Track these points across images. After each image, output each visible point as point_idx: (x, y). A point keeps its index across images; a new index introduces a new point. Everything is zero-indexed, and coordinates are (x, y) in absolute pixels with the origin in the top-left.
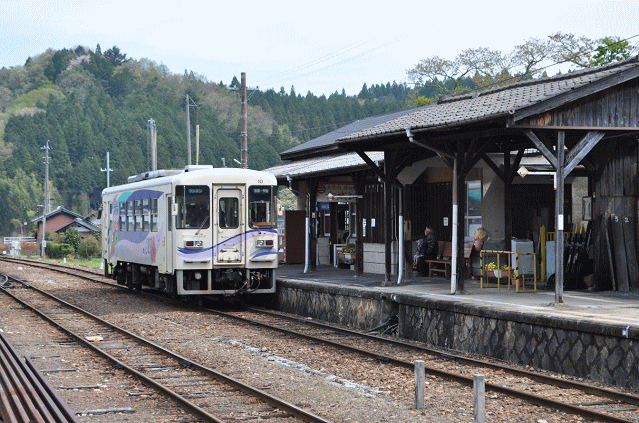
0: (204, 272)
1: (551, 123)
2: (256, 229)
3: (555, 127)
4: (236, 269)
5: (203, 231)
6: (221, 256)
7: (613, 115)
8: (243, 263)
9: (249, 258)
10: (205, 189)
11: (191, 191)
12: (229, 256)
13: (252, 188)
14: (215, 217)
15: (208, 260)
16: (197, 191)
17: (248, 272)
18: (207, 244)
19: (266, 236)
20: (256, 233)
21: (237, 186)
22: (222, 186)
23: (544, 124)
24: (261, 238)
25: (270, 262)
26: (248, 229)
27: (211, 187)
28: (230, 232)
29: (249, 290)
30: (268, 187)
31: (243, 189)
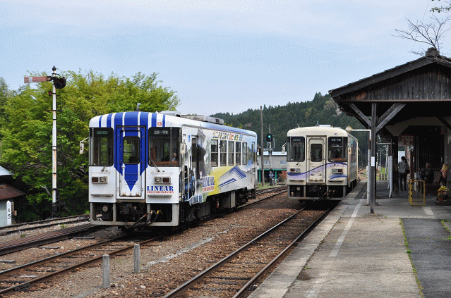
0: (302, 187)
1: (366, 98)
2: (332, 162)
3: (369, 100)
4: (319, 185)
5: (300, 163)
6: (311, 177)
7: (411, 92)
8: (324, 182)
9: (328, 179)
10: (302, 139)
11: (294, 140)
12: (316, 178)
13: (330, 138)
14: (308, 155)
15: (304, 180)
16: (298, 140)
17: (328, 188)
18: (303, 171)
19: (339, 166)
20: (332, 165)
21: (321, 137)
22: (312, 137)
23: (361, 98)
24: (335, 168)
25: (341, 182)
26: (328, 162)
27: (305, 137)
28: (317, 164)
29: (328, 198)
30: (341, 138)
31: (324, 139)
